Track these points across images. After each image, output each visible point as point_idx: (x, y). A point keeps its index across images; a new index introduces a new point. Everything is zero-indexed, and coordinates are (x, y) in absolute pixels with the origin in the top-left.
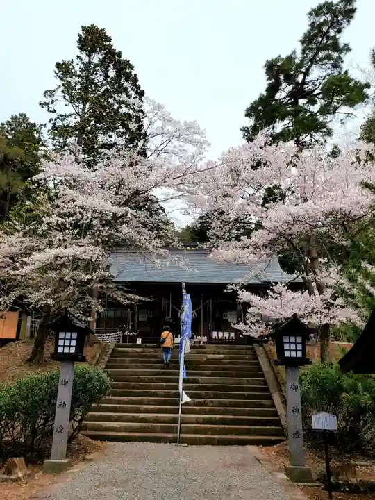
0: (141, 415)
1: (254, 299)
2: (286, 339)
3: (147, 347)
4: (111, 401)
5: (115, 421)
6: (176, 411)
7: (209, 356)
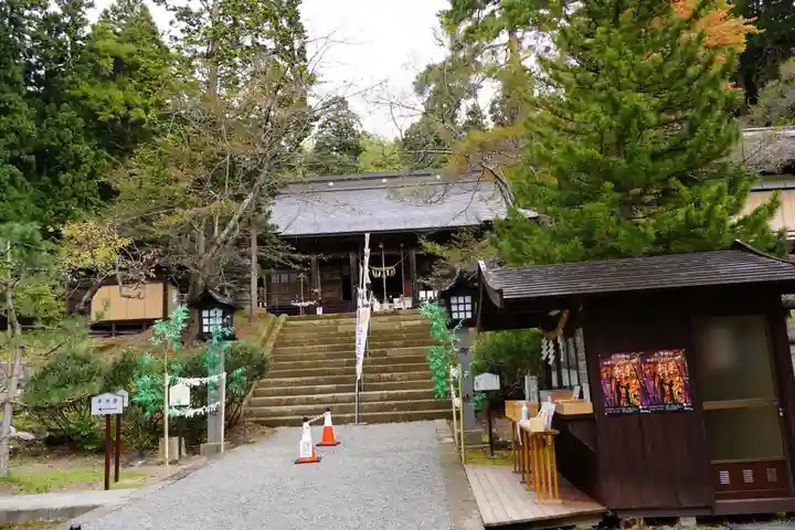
0: (316, 396)
1: (438, 249)
2: (454, 300)
3: (328, 318)
4: (268, 384)
5: (286, 405)
6: (352, 389)
7: (403, 323)
